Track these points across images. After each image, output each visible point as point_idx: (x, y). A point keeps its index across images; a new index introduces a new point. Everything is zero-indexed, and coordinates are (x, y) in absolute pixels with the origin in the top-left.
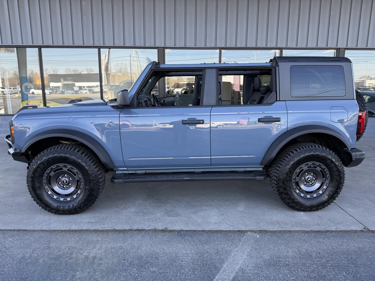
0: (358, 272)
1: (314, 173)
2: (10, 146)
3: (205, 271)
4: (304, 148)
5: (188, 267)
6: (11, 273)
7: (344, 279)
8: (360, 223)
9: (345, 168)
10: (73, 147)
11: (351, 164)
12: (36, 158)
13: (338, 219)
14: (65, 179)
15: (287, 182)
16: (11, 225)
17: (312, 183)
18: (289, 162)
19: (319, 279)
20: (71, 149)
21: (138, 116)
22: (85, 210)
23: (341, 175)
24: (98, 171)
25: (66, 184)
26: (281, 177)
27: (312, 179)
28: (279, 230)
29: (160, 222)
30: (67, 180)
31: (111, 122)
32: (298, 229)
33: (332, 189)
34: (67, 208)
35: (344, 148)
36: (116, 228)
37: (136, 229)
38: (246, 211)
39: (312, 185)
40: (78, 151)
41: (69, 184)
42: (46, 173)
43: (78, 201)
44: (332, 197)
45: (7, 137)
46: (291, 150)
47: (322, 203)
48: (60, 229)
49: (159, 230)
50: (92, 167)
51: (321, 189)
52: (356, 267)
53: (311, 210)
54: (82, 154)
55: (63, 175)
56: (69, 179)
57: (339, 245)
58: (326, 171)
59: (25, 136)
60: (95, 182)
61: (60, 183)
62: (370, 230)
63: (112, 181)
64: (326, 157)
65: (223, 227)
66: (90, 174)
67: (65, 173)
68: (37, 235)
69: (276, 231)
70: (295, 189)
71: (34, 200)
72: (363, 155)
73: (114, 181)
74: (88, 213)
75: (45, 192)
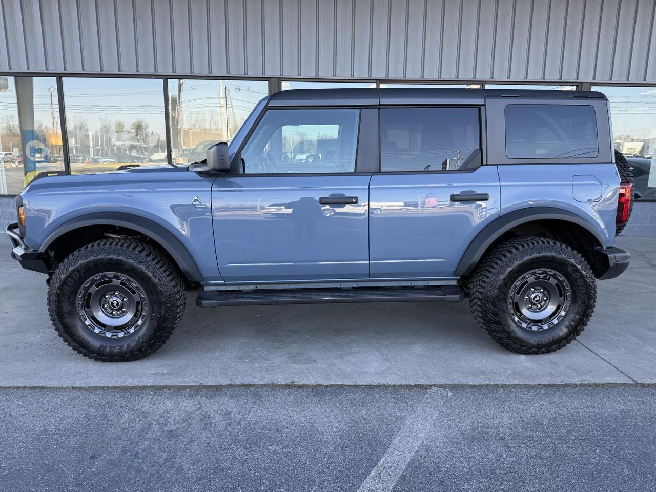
0: (621, 449)
1: (545, 289)
2: (16, 244)
3: (363, 450)
4: (531, 244)
5: (333, 444)
6: (24, 456)
7: (598, 459)
8: (621, 372)
9: (598, 281)
10: (131, 243)
11: (607, 272)
12: (66, 260)
13: (584, 366)
14: (115, 300)
15: (500, 302)
16: (18, 379)
17: (541, 306)
18: (504, 267)
19: (555, 460)
20: (128, 247)
21: (241, 191)
22: (149, 354)
23: (591, 293)
24: (174, 287)
25: (117, 308)
26: (489, 293)
27: (542, 299)
28: (485, 383)
29: (281, 372)
30: (119, 301)
31: (197, 200)
32: (518, 383)
33: (575, 317)
34: (117, 350)
35: (595, 245)
36: (204, 383)
37: (239, 383)
38: (427, 353)
39: (541, 310)
40: (141, 252)
41: (121, 308)
42: (82, 287)
43: (137, 339)
44: (575, 330)
45: (11, 228)
46: (507, 248)
47: (557, 340)
48: (106, 386)
49: (280, 385)
50: (164, 279)
51: (555, 316)
52: (617, 441)
53: (538, 351)
54: (148, 255)
55: (113, 292)
56: (123, 299)
57: (587, 407)
58: (566, 286)
59: (44, 225)
60: (168, 305)
61: (106, 306)
62: (638, 384)
63: (199, 304)
64: (567, 261)
65: (391, 380)
66: (161, 291)
67: (116, 288)
68: (66, 396)
69: (480, 386)
70: (512, 315)
71: (60, 335)
72: (627, 257)
73: (202, 303)
74: (153, 359)
75: (79, 321)
